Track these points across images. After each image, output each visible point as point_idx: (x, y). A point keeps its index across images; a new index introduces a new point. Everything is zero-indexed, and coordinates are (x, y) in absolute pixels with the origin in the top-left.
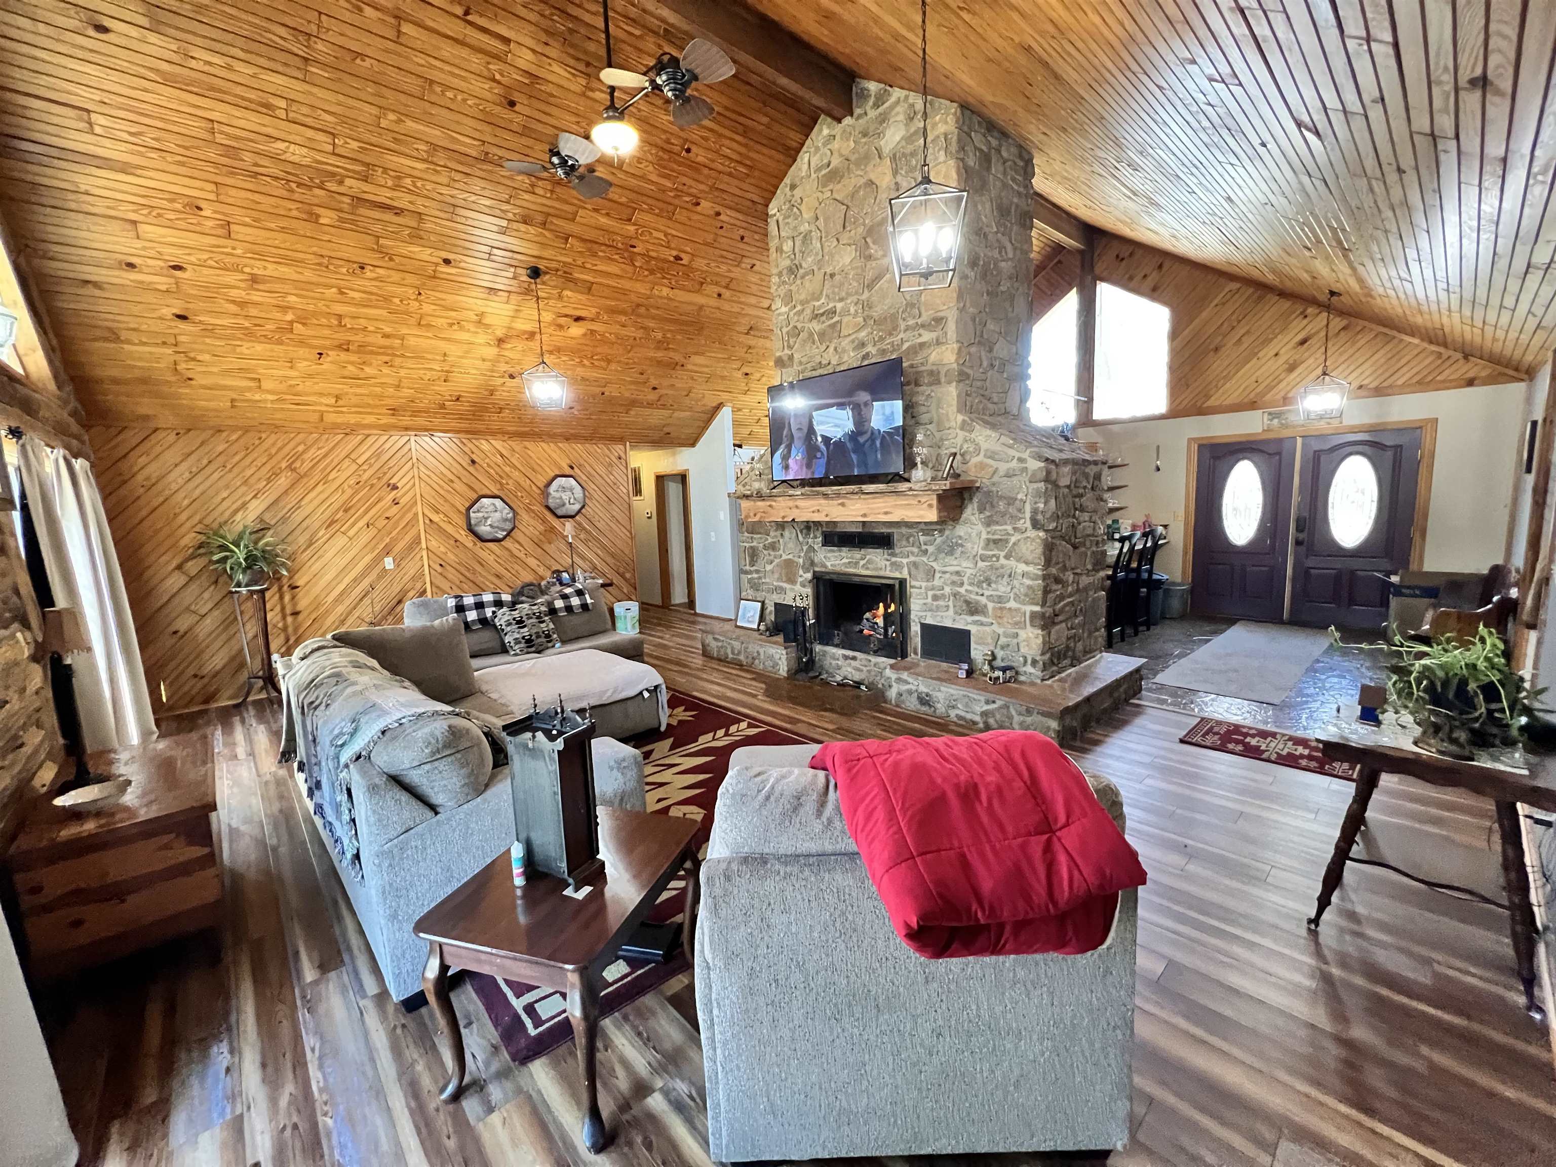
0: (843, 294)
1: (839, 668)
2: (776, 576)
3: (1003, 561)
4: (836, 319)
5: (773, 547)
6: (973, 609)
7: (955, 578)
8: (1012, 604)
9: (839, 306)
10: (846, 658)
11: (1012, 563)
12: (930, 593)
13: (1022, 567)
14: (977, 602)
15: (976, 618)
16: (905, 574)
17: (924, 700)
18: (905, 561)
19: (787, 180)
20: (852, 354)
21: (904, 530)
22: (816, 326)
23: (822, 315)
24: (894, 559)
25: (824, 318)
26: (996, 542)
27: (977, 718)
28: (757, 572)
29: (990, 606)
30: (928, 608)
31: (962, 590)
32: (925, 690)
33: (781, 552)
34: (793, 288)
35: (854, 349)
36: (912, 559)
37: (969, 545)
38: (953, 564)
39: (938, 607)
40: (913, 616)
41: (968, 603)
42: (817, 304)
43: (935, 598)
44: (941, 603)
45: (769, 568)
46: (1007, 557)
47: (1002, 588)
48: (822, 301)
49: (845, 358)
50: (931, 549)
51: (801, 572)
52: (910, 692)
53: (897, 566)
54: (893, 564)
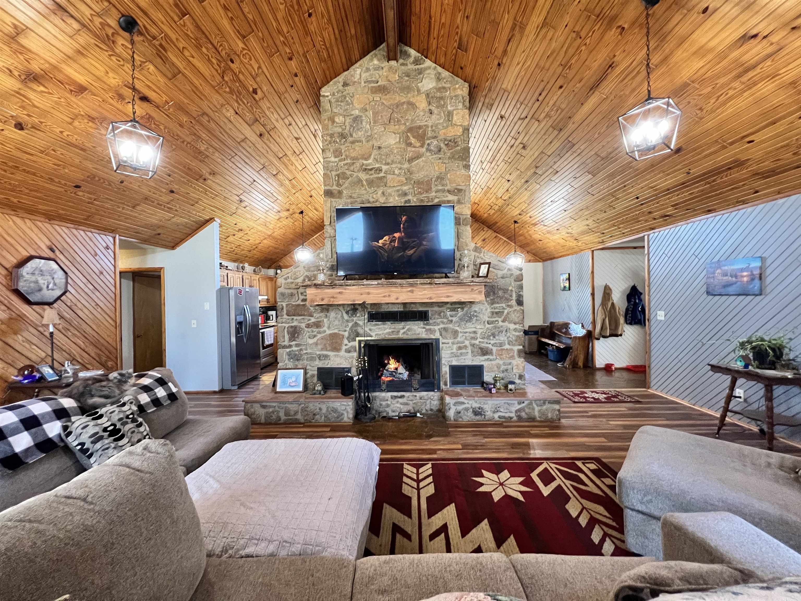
0: (390, 161)
1: (388, 406)
2: (320, 347)
3: (501, 324)
4: (382, 175)
5: (318, 325)
6: (485, 352)
7: (472, 335)
8: (507, 347)
9: (384, 168)
10: (392, 397)
11: (506, 324)
12: (455, 346)
13: (512, 326)
14: (487, 348)
15: (486, 357)
16: (437, 335)
17: (476, 412)
18: (436, 328)
19: (341, 79)
20: (397, 198)
21: (436, 309)
22: (363, 176)
23: (371, 170)
24: (428, 327)
25: (370, 172)
26: (497, 313)
27: (513, 415)
28: (297, 345)
29: (494, 349)
30: (454, 355)
31: (477, 342)
32: (478, 405)
33: (325, 328)
34: (342, 147)
35: (399, 196)
36: (442, 326)
37: (481, 316)
38: (470, 327)
39: (461, 354)
40: (443, 361)
41: (481, 349)
42: (365, 162)
43: (460, 348)
44: (464, 351)
45: (311, 341)
46: (503, 321)
47: (502, 338)
48: (370, 161)
49: (391, 200)
50: (454, 319)
51: (346, 341)
52: (467, 409)
53: (430, 331)
54: (427, 330)
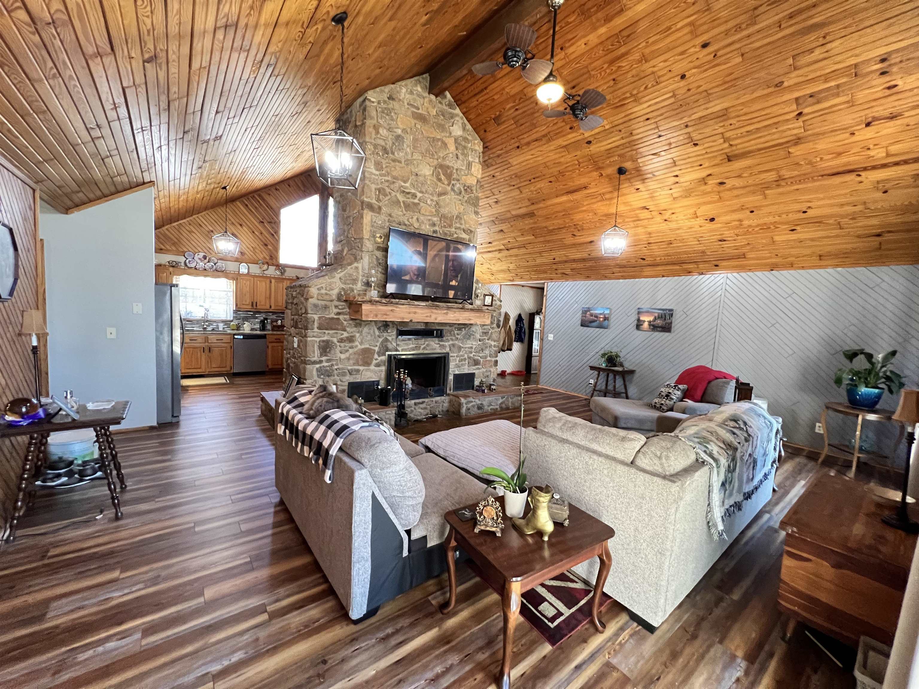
0: (424, 190)
2: (351, 362)
3: (487, 341)
4: (416, 201)
5: (351, 339)
6: (476, 363)
7: (470, 350)
8: (489, 358)
9: (419, 195)
11: (490, 341)
12: (458, 359)
13: (493, 343)
14: (478, 360)
15: (477, 367)
16: (448, 350)
18: (447, 344)
20: (428, 227)
21: (448, 328)
22: (401, 198)
23: (408, 193)
24: (441, 343)
25: (408, 196)
26: (485, 333)
28: (328, 361)
29: (482, 360)
30: (458, 366)
31: (472, 355)
33: (357, 343)
34: (384, 162)
35: (430, 225)
36: (451, 342)
37: (476, 334)
38: (469, 343)
39: (462, 365)
40: (451, 371)
41: (474, 360)
42: (403, 184)
43: (462, 360)
44: (464, 362)
45: (343, 356)
46: (488, 340)
47: (487, 352)
48: (407, 185)
49: (423, 227)
50: (459, 337)
51: (376, 356)
53: (443, 347)
54: (441, 346)
